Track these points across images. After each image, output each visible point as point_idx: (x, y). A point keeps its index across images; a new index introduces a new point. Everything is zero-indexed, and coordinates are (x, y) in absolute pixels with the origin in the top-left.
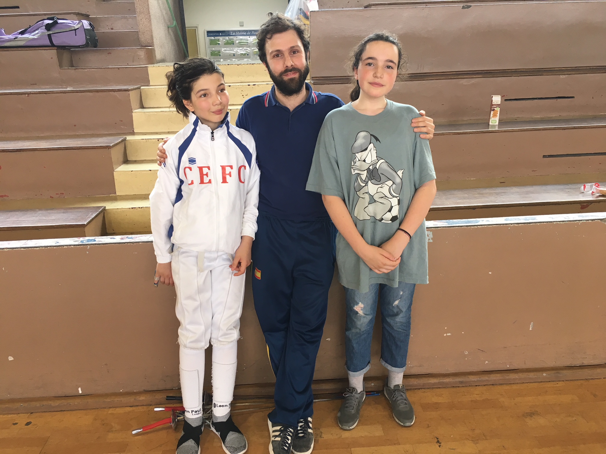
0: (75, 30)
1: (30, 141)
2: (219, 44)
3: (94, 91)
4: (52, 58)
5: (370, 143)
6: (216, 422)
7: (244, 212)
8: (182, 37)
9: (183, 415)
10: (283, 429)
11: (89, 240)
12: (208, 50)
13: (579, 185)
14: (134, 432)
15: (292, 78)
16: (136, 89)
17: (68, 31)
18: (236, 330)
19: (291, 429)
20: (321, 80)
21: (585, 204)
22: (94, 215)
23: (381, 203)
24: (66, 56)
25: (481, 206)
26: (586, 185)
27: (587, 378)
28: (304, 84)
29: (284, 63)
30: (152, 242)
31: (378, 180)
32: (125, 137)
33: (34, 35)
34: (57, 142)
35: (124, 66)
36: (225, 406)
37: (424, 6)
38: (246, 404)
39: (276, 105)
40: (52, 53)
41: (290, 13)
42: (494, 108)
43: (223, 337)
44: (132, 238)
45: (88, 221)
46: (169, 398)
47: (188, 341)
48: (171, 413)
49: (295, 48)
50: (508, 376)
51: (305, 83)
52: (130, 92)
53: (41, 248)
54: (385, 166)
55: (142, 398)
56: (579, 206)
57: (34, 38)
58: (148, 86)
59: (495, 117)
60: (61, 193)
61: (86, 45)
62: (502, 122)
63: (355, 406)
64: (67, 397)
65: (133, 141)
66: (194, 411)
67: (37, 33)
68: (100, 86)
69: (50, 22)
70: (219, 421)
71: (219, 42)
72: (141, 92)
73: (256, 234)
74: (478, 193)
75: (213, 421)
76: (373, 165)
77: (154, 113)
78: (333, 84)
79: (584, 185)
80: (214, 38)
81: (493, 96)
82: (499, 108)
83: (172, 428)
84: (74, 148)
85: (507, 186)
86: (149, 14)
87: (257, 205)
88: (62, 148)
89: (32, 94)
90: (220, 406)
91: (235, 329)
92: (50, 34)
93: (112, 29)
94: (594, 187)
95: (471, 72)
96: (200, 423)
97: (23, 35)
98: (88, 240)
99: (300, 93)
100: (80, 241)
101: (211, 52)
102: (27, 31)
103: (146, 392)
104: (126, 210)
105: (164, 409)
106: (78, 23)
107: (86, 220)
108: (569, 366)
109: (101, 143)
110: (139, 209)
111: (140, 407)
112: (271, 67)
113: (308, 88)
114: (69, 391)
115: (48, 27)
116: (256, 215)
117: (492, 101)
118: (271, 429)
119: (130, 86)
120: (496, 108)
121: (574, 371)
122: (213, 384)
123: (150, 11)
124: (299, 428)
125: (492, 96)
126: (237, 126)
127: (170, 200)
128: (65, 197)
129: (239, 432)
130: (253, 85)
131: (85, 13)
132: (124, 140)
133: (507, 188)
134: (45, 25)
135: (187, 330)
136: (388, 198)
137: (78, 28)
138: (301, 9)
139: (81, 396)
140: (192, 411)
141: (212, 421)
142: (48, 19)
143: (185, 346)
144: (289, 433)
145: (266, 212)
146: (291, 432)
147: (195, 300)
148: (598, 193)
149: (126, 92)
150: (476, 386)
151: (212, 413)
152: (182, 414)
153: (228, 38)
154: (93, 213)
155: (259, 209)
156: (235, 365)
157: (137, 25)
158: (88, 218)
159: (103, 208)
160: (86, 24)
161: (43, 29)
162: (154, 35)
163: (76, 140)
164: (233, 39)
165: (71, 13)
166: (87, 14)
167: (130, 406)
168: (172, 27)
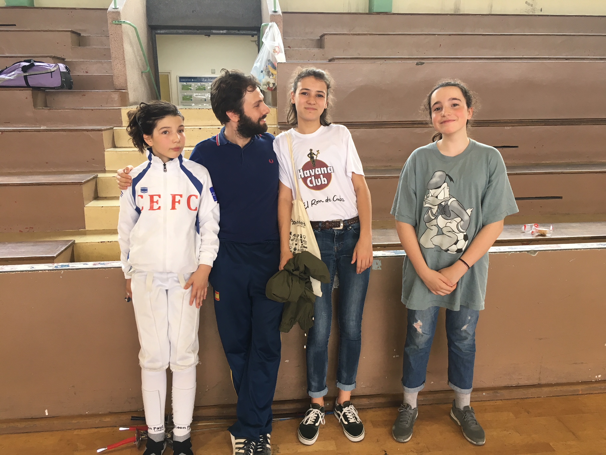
0: (51, 72)
1: (2, 177)
2: (191, 89)
3: (67, 130)
4: (27, 98)
5: (445, 182)
8: (154, 81)
10: (246, 442)
11: (63, 265)
12: (180, 95)
13: (520, 226)
14: (98, 451)
16: (109, 129)
17: (44, 73)
18: (195, 354)
19: (254, 443)
21: (526, 242)
22: (64, 248)
23: (448, 236)
24: (40, 96)
26: (526, 225)
27: (522, 398)
31: (448, 216)
32: (96, 174)
33: (10, 76)
34: (28, 178)
35: (93, 107)
36: (183, 428)
37: (382, 62)
40: (28, 93)
41: (258, 64)
44: (104, 264)
45: (57, 254)
46: (134, 419)
47: (146, 361)
48: (135, 432)
52: (103, 132)
54: (456, 204)
55: (108, 419)
57: (10, 79)
58: (120, 127)
60: (30, 228)
61: (60, 87)
64: (33, 419)
65: (104, 178)
66: (156, 428)
67: (14, 75)
68: (73, 126)
69: (27, 64)
71: (191, 87)
72: (113, 132)
76: (445, 201)
77: (126, 152)
79: (524, 226)
80: (186, 83)
83: (136, 447)
84: (45, 184)
86: (124, 60)
88: (35, 184)
89: (6, 131)
90: (178, 428)
92: (27, 75)
93: (87, 72)
94: (533, 227)
95: (425, 122)
96: (163, 438)
100: (54, 267)
101: (183, 97)
102: (3, 72)
103: (111, 414)
104: (95, 243)
105: (128, 429)
106: (55, 67)
107: (55, 253)
108: (506, 386)
109: (72, 179)
110: (108, 243)
111: (105, 429)
114: (36, 414)
115: (25, 69)
118: (234, 441)
119: (103, 126)
121: (511, 390)
122: (172, 407)
123: (125, 57)
128: (35, 232)
131: (61, 57)
132: (96, 178)
134: (22, 66)
136: (455, 232)
137: (54, 71)
138: (269, 60)
139: (46, 418)
140: (154, 428)
142: (25, 61)
144: (252, 446)
148: (537, 233)
149: (99, 132)
153: (200, 84)
154: (63, 246)
157: (112, 69)
158: (57, 251)
159: (72, 241)
160: (62, 67)
161: (19, 71)
162: (128, 79)
163: (48, 176)
164: (205, 85)
165: (47, 57)
166: (62, 57)
167: (95, 428)
168: (146, 73)
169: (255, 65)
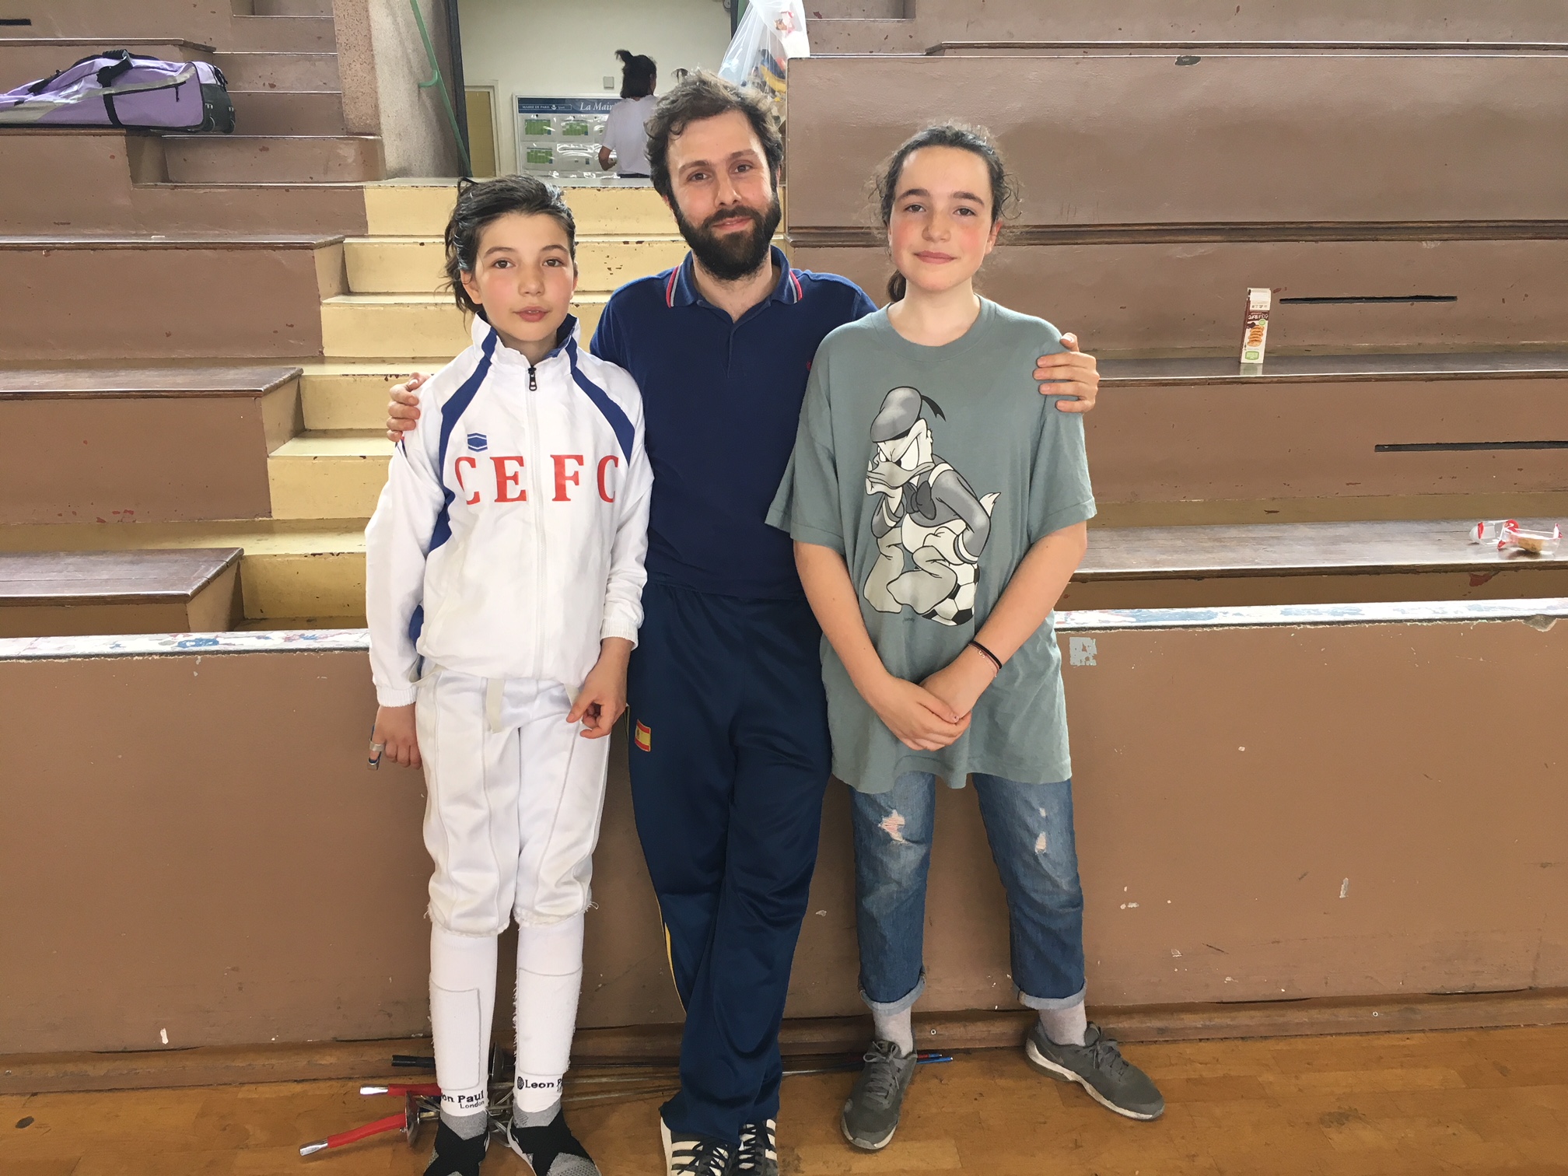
0: (177, 86)
1: (48, 373)
2: (549, 132)
3: (220, 245)
4: (113, 157)
5: (918, 419)
6: (523, 1127)
7: (610, 575)
8: (453, 109)
9: (437, 1108)
10: (701, 1148)
11: (201, 640)
12: (521, 147)
13: (1465, 525)
14: (305, 1151)
15: (735, 233)
16: (331, 244)
17: (158, 89)
18: (582, 886)
19: (722, 1151)
20: (812, 237)
21: (1482, 573)
22: (213, 571)
23: (930, 574)
24: (150, 153)
25: (1218, 571)
26: (1484, 523)
27: (1483, 1026)
28: (767, 250)
29: (715, 196)
30: (367, 649)
31: (929, 516)
32: (298, 367)
33: (67, 97)
34: (118, 376)
35: (302, 183)
36: (548, 1084)
37: (1078, 55)
38: (604, 1080)
39: (694, 303)
40: (115, 144)
41: (735, 62)
42: (1254, 319)
43: (548, 903)
44: (315, 639)
45: (195, 587)
46: (399, 1062)
47: (455, 913)
48: (405, 1100)
49: (742, 158)
50: (1283, 1016)
51: (770, 249)
52: (316, 252)
53: (72, 659)
54: (950, 482)
55: (329, 1059)
56: (1466, 577)
57: (68, 104)
58: (363, 236)
59: (1255, 343)
60: (126, 511)
61: (202, 127)
62: (1272, 357)
63: (891, 1090)
64: (127, 1052)
65: (319, 379)
66: (464, 1097)
67: (77, 92)
68: (236, 232)
69: (112, 63)
70: (530, 1124)
71: (550, 126)
72: (344, 251)
73: (640, 631)
74: (1209, 539)
75: (515, 1123)
76: (920, 474)
77: (377, 308)
78: (844, 246)
79: (1479, 525)
80: (537, 116)
81: (1252, 289)
82: (1267, 322)
83: (406, 1140)
84: (163, 394)
85: (1284, 522)
86: (372, 51)
87: (644, 558)
88: (134, 393)
89: (59, 249)
90: (534, 1085)
91: (578, 883)
92: (111, 95)
93: (272, 86)
94: (1505, 529)
95: (1196, 227)
96: (481, 1130)
97: (40, 94)
98: (198, 642)
99: (759, 272)
100: (176, 644)
101: (528, 153)
102: (49, 84)
103: (340, 1043)
104: (298, 558)
105: (386, 1091)
106: (185, 70)
107: (189, 585)
108: (1439, 992)
109: (234, 382)
110: (332, 558)
111: (322, 1085)
112: (683, 203)
113: (778, 261)
114: (135, 1039)
115: (106, 77)
116: (641, 584)
117: (1249, 302)
118: (669, 1147)
119: (315, 236)
120: (1258, 320)
121: (1451, 1006)
122: (516, 1027)
123: (374, 44)
124: (742, 1148)
125: (1249, 289)
126: (593, 352)
127: (418, 540)
128: (137, 522)
129: (581, 1153)
130: (638, 242)
131: (204, 44)
132: (297, 377)
133: (1285, 527)
134: (98, 70)
135: (452, 882)
136: (950, 563)
137: (184, 82)
138: (764, 51)
139: (166, 1050)
140: (460, 1098)
141: (513, 1126)
142: (107, 55)
143: (447, 927)
144: (717, 1160)
145: (665, 575)
146: (721, 1157)
147: (475, 805)
148: (1515, 546)
149: (306, 251)
150: (1200, 1040)
151: (511, 1103)
152: (433, 1105)
153: (573, 119)
154: (210, 566)
155: (647, 565)
156: (577, 978)
157: (338, 77)
158: (196, 578)
159: (236, 552)
160: (205, 71)
161: (92, 82)
162: (382, 106)
163: (169, 373)
164: (586, 122)
165: (164, 43)
166: (208, 45)
167: (295, 1081)
168: (430, 86)
169: (725, 65)
